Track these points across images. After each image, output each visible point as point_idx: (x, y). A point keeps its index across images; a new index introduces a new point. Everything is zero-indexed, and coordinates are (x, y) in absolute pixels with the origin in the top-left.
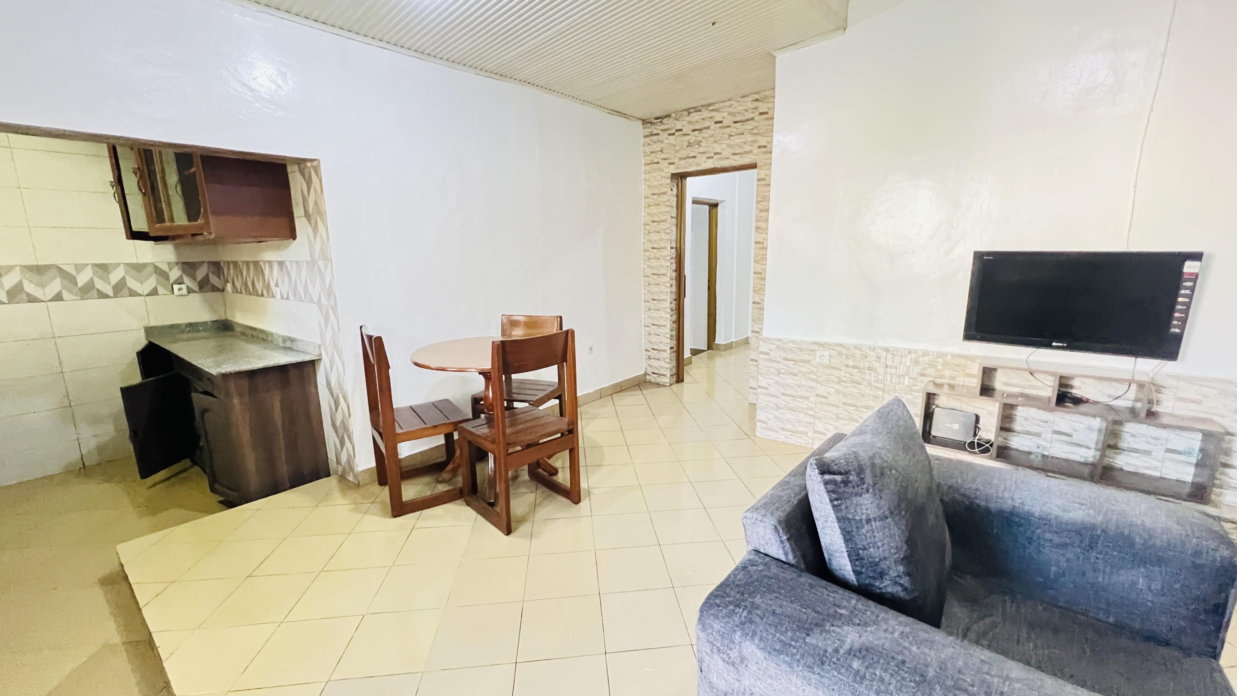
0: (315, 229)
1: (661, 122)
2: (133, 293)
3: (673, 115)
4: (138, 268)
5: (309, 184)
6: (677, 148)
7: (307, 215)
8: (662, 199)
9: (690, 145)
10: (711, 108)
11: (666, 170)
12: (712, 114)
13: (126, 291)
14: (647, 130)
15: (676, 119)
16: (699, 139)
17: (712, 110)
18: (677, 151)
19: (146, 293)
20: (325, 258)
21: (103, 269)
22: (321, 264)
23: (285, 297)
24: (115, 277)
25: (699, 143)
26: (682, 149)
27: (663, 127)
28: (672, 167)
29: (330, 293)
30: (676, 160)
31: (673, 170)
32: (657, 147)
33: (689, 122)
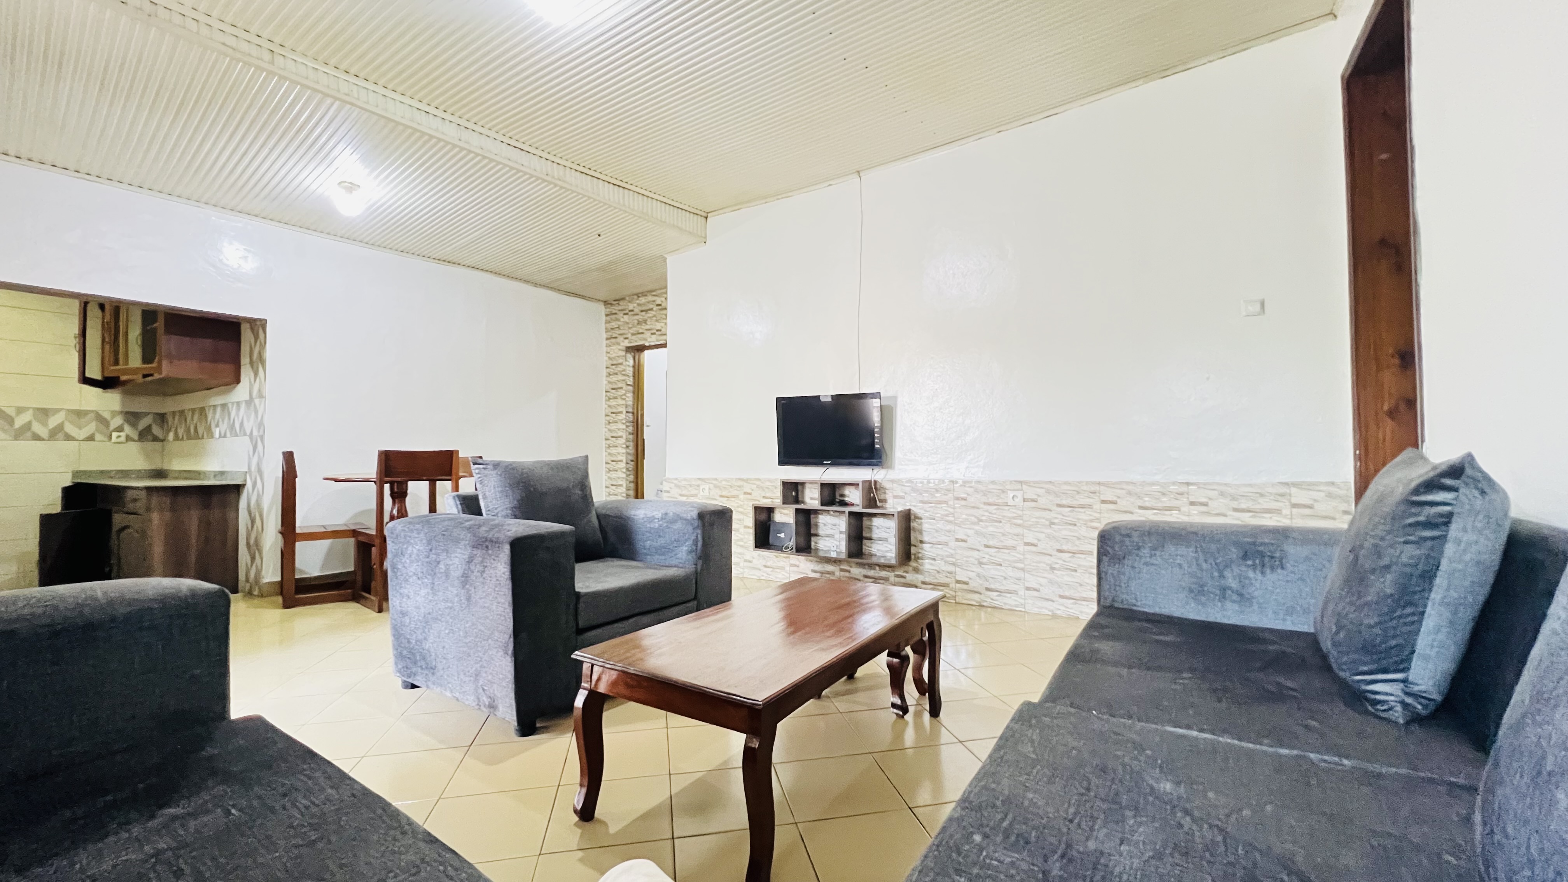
0: (256, 374)
1: (618, 304)
2: (69, 438)
3: (627, 298)
4: (79, 414)
5: (256, 338)
6: (630, 326)
7: (251, 363)
8: (619, 369)
9: (639, 323)
10: (654, 293)
11: (622, 344)
12: (654, 298)
13: (61, 435)
14: (608, 310)
15: (629, 302)
16: (646, 318)
17: (654, 295)
18: (630, 328)
19: (82, 438)
20: (261, 396)
21: (44, 413)
22: (257, 401)
23: (223, 435)
24: (53, 422)
25: (645, 322)
26: (634, 326)
27: (620, 308)
28: (627, 341)
29: (261, 425)
30: (629, 336)
31: (627, 343)
32: (614, 324)
33: (639, 305)
